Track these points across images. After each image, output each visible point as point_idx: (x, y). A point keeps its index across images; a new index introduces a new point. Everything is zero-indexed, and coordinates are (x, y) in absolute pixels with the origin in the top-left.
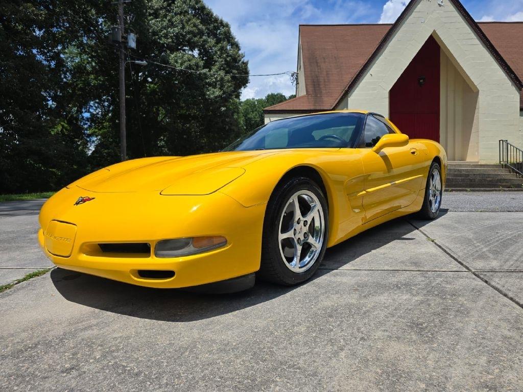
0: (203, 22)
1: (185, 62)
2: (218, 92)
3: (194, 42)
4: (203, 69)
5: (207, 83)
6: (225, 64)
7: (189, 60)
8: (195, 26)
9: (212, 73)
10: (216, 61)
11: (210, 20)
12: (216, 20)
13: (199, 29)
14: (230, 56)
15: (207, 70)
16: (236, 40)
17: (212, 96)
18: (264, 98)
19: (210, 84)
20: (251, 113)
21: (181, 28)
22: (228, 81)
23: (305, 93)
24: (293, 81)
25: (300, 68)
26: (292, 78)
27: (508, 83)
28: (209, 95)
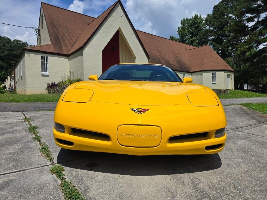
23: (50, 43)
24: (36, 34)
25: (42, 27)
26: (36, 32)
27: (145, 56)
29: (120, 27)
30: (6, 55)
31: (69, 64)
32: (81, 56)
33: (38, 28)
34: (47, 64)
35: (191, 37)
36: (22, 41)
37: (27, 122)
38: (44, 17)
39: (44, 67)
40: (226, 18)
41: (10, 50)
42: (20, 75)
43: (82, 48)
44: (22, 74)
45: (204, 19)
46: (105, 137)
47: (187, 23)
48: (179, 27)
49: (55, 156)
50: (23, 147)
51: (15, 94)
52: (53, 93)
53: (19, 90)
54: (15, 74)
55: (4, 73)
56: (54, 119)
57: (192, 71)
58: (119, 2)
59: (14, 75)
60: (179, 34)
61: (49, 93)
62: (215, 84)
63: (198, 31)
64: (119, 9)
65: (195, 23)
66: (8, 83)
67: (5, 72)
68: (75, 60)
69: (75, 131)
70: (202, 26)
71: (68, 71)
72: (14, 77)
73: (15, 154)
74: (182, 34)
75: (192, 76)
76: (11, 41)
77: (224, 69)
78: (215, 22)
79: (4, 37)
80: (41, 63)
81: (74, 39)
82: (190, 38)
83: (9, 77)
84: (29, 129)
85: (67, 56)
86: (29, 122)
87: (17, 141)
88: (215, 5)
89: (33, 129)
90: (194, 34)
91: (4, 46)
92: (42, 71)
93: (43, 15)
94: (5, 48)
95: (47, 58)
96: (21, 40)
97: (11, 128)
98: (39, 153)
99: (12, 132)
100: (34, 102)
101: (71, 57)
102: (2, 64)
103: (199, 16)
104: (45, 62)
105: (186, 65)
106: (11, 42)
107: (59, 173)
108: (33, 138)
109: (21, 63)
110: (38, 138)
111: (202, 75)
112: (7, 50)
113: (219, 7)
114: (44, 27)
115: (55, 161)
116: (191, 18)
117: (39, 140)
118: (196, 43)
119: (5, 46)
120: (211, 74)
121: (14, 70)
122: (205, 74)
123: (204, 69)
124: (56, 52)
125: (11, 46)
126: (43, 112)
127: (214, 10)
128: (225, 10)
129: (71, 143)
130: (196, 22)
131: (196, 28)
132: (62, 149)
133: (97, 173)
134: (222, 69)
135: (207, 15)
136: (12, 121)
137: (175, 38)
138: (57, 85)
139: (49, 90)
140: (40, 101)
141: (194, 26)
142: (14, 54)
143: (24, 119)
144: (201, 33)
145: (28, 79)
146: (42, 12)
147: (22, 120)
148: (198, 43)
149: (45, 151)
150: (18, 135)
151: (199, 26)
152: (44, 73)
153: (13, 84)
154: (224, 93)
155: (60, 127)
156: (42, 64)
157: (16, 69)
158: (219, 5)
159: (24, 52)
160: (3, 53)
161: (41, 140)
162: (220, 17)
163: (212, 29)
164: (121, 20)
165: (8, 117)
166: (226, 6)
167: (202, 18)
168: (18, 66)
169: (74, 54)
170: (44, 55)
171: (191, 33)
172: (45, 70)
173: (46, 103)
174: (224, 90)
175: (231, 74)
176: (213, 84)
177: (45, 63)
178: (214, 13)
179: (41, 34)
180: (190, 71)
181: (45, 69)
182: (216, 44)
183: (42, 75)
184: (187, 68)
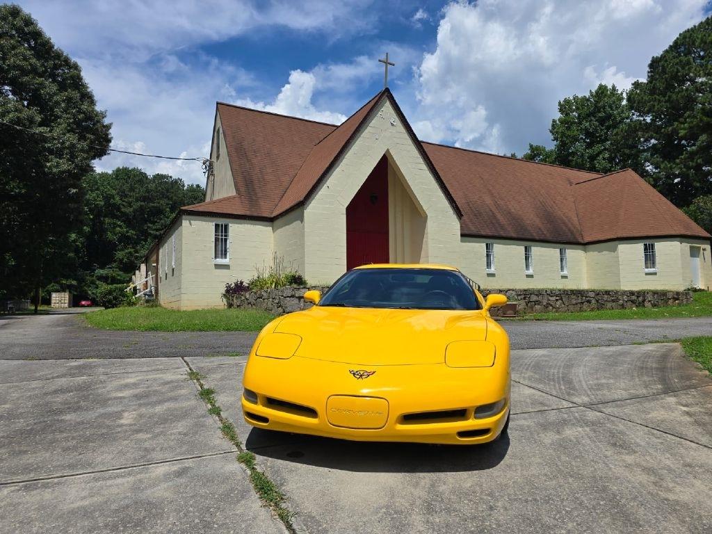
0: (38, 56)
1: (9, 112)
2: (65, 166)
3: (22, 83)
4: (41, 126)
5: (45, 149)
6: (73, 123)
7: (16, 110)
8: (25, 59)
10: (58, 117)
11: (49, 54)
12: (58, 55)
13: (31, 64)
14: (84, 113)
15: (47, 129)
16: (89, 90)
17: (55, 170)
18: (110, 172)
19: (51, 152)
20: (90, 192)
22: (82, 150)
23: (233, 193)
24: (205, 171)
25: (218, 157)
26: (204, 167)
27: (451, 211)
28: (50, 168)
29: (388, 150)
30: (135, 211)
31: (274, 237)
32: (299, 222)
33: (209, 158)
34: (226, 240)
35: (589, 146)
36: (171, 177)
37: (195, 381)
38: (221, 136)
39: (221, 247)
40: (687, 90)
41: (144, 199)
42: (170, 264)
43: (302, 204)
44: (173, 263)
45: (625, 95)
46: (311, 412)
47: (577, 108)
48: (554, 121)
49: (243, 438)
50: (196, 425)
51: (156, 306)
52: (238, 306)
53: (164, 298)
54: (157, 262)
55: (130, 252)
56: (244, 381)
57: (587, 239)
58: (386, 94)
59: (155, 265)
60: (556, 139)
61: (230, 306)
62: (655, 274)
63: (608, 128)
64: (387, 108)
65: (597, 109)
66: (140, 279)
67: (132, 250)
68: (287, 230)
69: (272, 402)
70: (619, 114)
71: (272, 257)
72: (157, 268)
73: (185, 435)
74: (562, 137)
75: (588, 253)
76: (147, 178)
77: (677, 233)
78: (656, 104)
79: (134, 169)
80: (214, 240)
81: (286, 179)
82: (587, 148)
83: (143, 267)
84: (201, 394)
85: (270, 220)
86: (198, 380)
87: (184, 414)
88: (653, 57)
89: (206, 394)
90: (597, 137)
91: (132, 189)
92: (216, 257)
93: (221, 131)
94: (134, 194)
95: (226, 227)
96: (170, 175)
97: (171, 391)
98: (220, 433)
99: (175, 399)
100: (200, 330)
101: (277, 223)
102: (127, 232)
103: (610, 87)
104: (222, 236)
105: (570, 225)
106: (148, 181)
107: (248, 462)
108: (210, 410)
109: (173, 239)
110: (216, 411)
111: (614, 250)
112: (137, 200)
113: (666, 61)
114: (221, 157)
115: (244, 447)
116: (587, 95)
117: (219, 414)
118: (604, 159)
119: (134, 191)
120: (640, 247)
121: (155, 251)
122: (623, 248)
123: (619, 235)
124: (248, 213)
125: (148, 191)
126: (220, 358)
127: (651, 72)
128: (683, 68)
129: (265, 420)
130: (601, 103)
131: (602, 121)
132: (254, 429)
133: (299, 465)
134: (673, 233)
135: (633, 84)
136: (169, 377)
137: (544, 150)
138: (248, 289)
139: (228, 299)
140: (212, 328)
141: (595, 117)
142: (153, 207)
143: (189, 373)
144: (617, 132)
145: (187, 276)
146: (219, 124)
147: (186, 376)
148: (611, 160)
149: (228, 430)
150: (185, 404)
151: (609, 117)
152: (220, 261)
153: (151, 283)
154: (678, 299)
155: (251, 395)
156: (217, 240)
157: (161, 251)
158: (665, 56)
159: (181, 216)
160: (131, 207)
161: (221, 413)
162: (669, 87)
163: (648, 119)
164: (391, 132)
165: (161, 370)
166: (684, 59)
167: (619, 92)
168: (166, 245)
169: (284, 216)
170: (222, 221)
171: (588, 134)
172: (222, 254)
173: (223, 333)
174: (678, 293)
175: (703, 246)
176: (647, 274)
177: (222, 239)
178: (652, 79)
179: (215, 172)
180: (582, 242)
181: (222, 251)
182: (663, 162)
183: (215, 265)
184: (572, 233)
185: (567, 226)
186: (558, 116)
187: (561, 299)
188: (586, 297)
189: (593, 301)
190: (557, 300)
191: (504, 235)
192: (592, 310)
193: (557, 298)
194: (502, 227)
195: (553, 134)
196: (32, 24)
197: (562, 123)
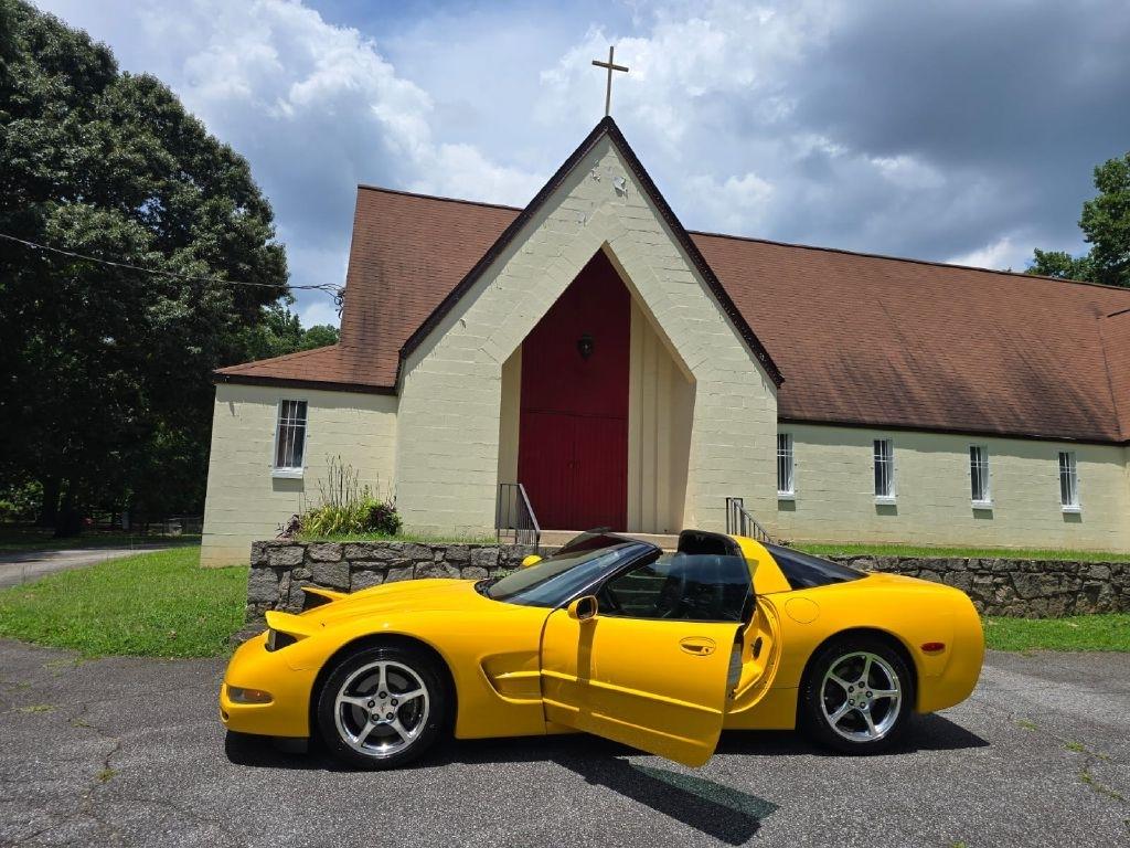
0: (172, 145)
2: (180, 310)
4: (151, 250)
5: (153, 286)
6: (218, 246)
8: (143, 150)
9: (172, 262)
11: (195, 144)
12: (210, 146)
13: (154, 160)
15: (159, 254)
16: (262, 198)
17: (162, 318)
19: (162, 289)
21: (100, 150)
27: (754, 371)
28: (155, 315)
29: (606, 244)
31: (397, 425)
34: (302, 431)
39: (291, 443)
48: (1088, 206)
60: (1092, 239)
74: (1102, 233)
80: (275, 431)
85: (392, 393)
92: (279, 464)
95: (302, 405)
104: (293, 422)
105: (1088, 403)
137: (1067, 259)
145: (217, 500)
156: (282, 430)
170: (294, 395)
177: (291, 428)
183: (274, 479)
184: (1092, 419)
185: (1079, 403)
186: (1096, 195)
187: (1010, 582)
188: (1085, 579)
189: (1106, 589)
190: (998, 586)
191: (917, 422)
192: (1103, 611)
193: (999, 580)
194: (918, 406)
195: (1086, 230)
196: (170, 100)
197: (1101, 207)
